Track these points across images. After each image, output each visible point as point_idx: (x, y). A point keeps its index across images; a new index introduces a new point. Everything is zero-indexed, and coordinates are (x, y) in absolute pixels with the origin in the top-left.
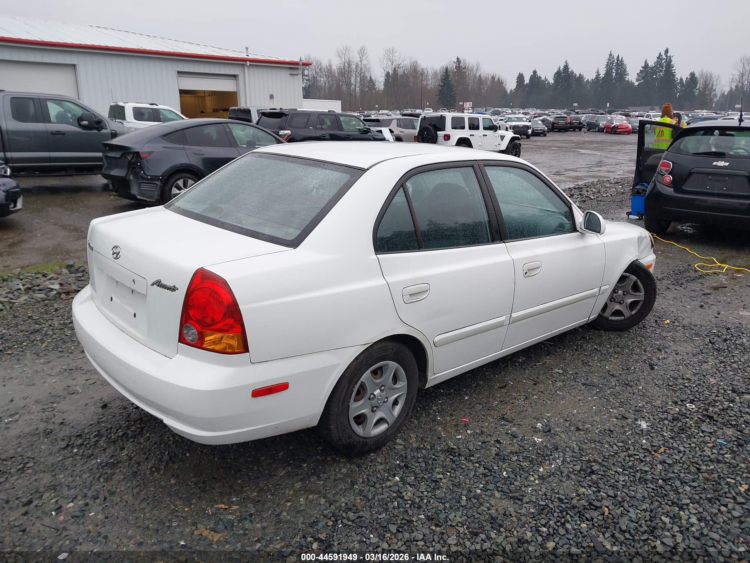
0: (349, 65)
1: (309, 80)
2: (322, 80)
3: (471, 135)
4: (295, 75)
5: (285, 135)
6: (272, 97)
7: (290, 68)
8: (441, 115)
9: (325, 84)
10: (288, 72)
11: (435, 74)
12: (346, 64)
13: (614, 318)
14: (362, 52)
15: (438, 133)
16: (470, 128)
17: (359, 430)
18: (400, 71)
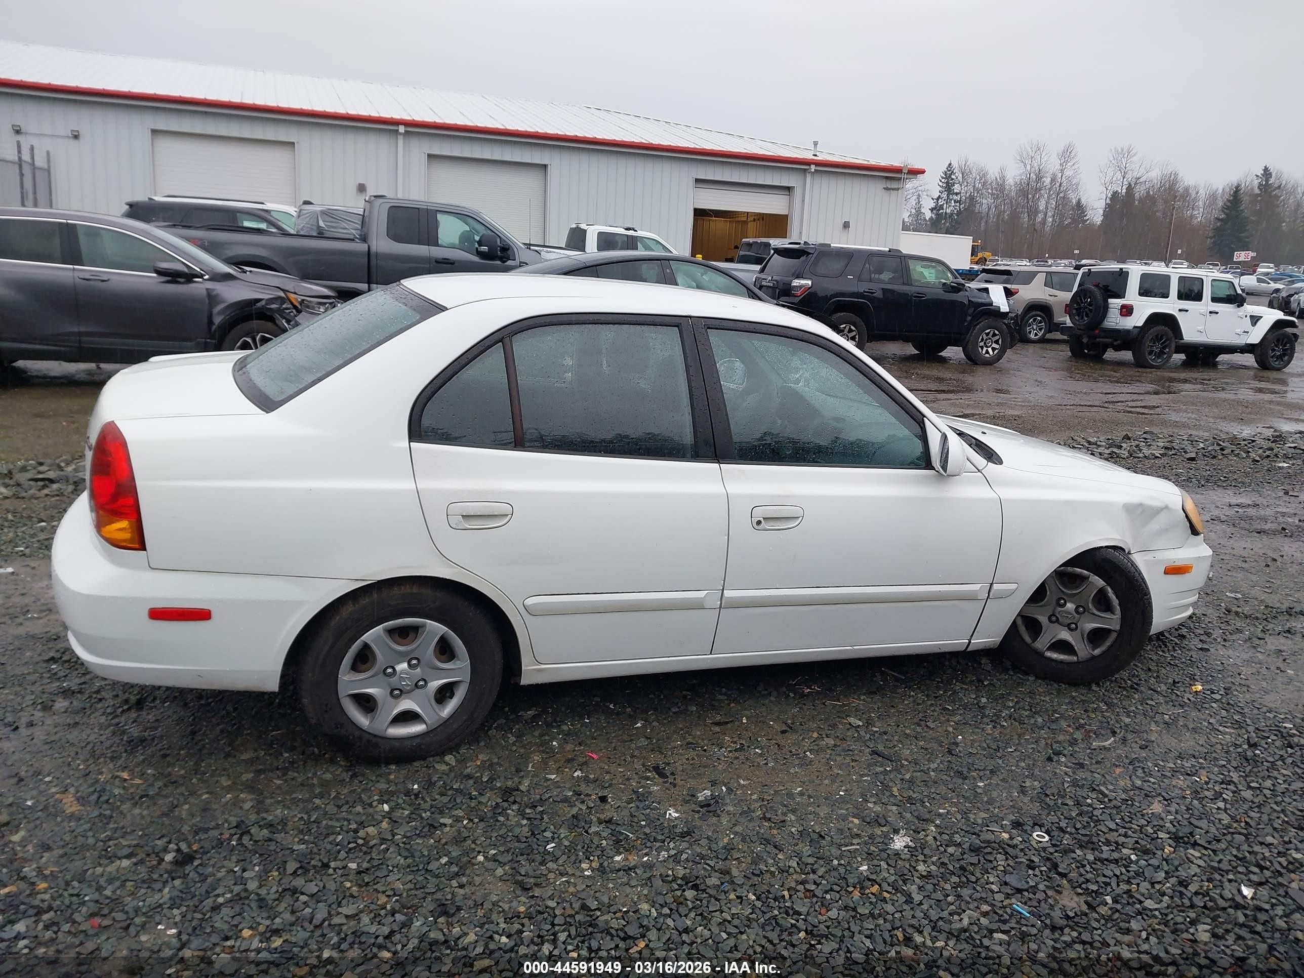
0: (1039, 178)
1: (959, 202)
2: (985, 203)
3: (1180, 310)
4: (893, 189)
5: (801, 287)
6: (846, 225)
7: (887, 178)
8: (1121, 269)
9: (989, 209)
10: (881, 184)
11: (1213, 197)
12: (1033, 176)
13: (1055, 656)
14: (1067, 155)
15: (1111, 301)
16: (1181, 296)
17: (362, 720)
18: (1140, 191)
